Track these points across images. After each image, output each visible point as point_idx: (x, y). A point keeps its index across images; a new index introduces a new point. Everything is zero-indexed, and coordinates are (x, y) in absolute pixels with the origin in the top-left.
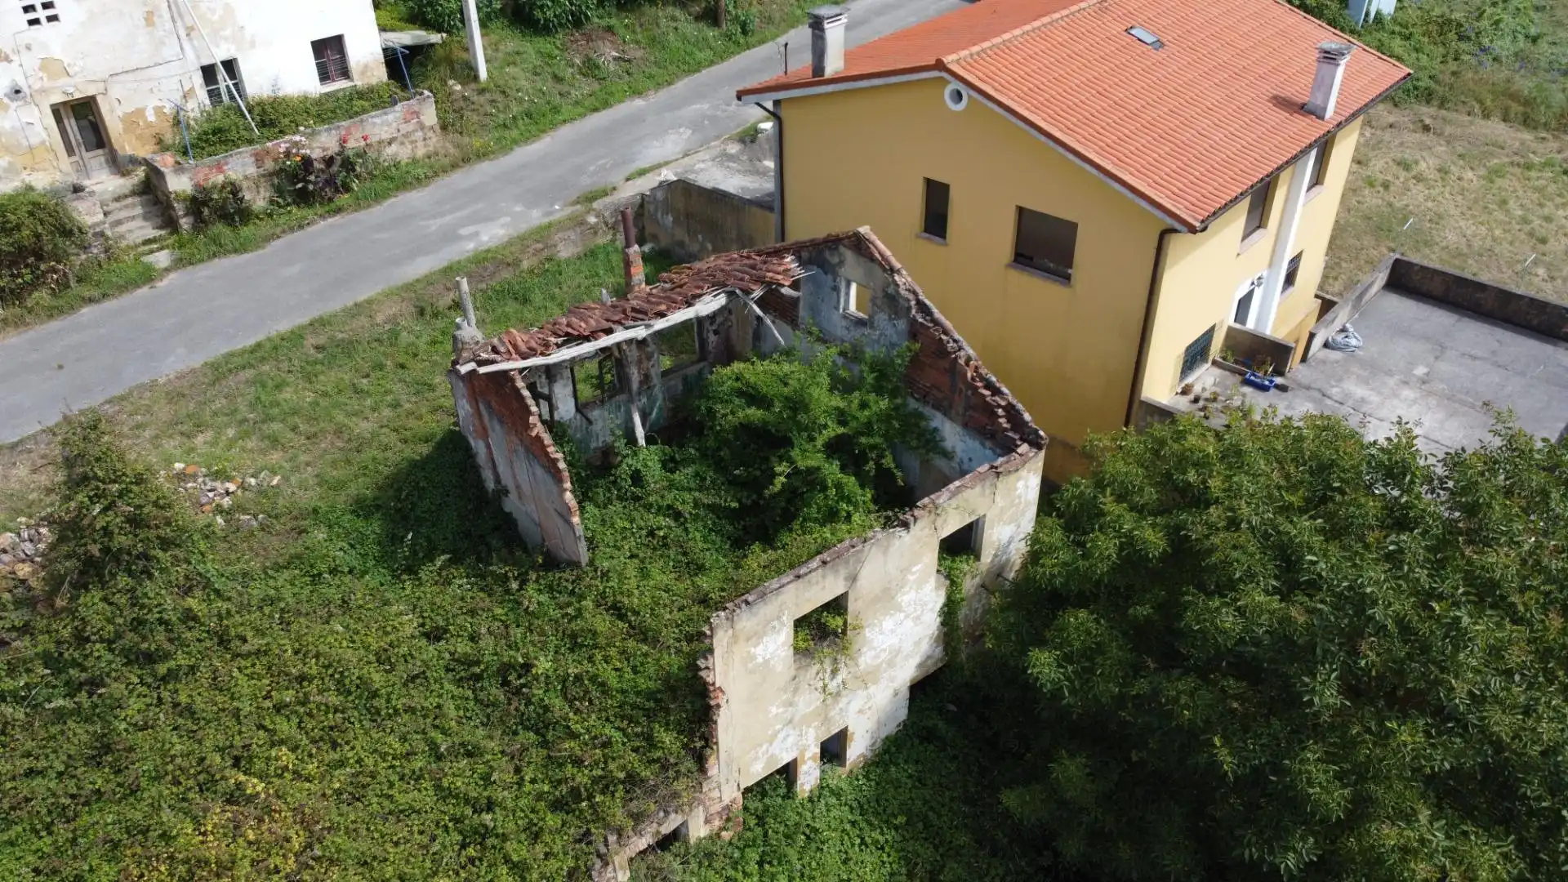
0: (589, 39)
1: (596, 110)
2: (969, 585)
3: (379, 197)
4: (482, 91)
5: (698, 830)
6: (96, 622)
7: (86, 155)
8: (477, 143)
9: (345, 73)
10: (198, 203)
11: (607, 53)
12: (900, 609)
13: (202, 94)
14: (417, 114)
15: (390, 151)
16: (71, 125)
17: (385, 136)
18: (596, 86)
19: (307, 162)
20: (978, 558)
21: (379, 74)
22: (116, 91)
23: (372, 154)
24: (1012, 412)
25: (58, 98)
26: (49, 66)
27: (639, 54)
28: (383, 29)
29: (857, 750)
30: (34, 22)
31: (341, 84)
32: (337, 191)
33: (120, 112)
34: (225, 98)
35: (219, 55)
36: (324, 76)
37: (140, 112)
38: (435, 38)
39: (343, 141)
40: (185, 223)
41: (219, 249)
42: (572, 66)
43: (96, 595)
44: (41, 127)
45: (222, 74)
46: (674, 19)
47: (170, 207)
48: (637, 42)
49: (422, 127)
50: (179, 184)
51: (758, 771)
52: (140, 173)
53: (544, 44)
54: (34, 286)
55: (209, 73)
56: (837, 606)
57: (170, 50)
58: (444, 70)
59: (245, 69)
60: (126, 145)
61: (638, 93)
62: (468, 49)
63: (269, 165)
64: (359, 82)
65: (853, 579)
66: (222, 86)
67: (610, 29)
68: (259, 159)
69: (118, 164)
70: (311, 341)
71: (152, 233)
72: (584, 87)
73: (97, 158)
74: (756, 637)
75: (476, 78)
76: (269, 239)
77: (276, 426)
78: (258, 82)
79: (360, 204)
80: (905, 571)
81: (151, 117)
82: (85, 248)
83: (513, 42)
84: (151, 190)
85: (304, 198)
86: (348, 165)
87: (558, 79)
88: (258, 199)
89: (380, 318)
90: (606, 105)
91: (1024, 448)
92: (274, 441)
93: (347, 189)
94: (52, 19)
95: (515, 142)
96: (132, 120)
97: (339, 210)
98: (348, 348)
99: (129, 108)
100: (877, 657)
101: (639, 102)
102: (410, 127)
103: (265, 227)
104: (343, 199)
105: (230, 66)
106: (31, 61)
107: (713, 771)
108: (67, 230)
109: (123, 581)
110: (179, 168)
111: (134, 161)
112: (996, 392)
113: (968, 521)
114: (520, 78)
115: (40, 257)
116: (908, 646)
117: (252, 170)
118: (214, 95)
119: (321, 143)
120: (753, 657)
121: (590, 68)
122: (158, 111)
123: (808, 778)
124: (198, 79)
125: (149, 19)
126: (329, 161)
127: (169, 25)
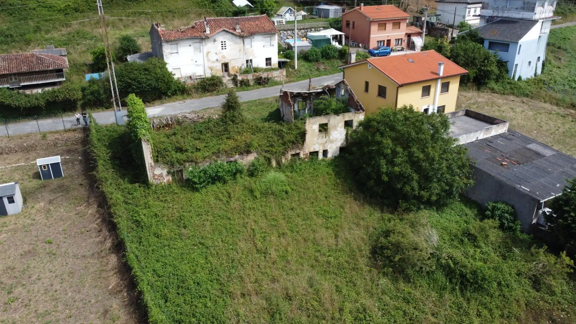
0: (319, 64)
1: (317, 77)
2: (350, 132)
3: (273, 86)
4: (295, 71)
5: (302, 155)
6: (228, 115)
7: (225, 73)
8: (292, 79)
9: (270, 64)
10: (242, 82)
11: (322, 67)
12: (337, 130)
13: (245, 65)
14: (282, 73)
15: (276, 79)
16: (224, 67)
17: (276, 76)
18: (318, 73)
19: (261, 77)
20: (352, 128)
21: (277, 66)
22: (232, 62)
23: (273, 79)
24: (360, 106)
25: (223, 62)
26: (223, 57)
27: (329, 68)
28: (279, 58)
29: (330, 155)
30: (222, 49)
31: (269, 67)
32: (265, 83)
33: (232, 66)
34: (249, 66)
35: (249, 59)
36: (267, 65)
37: (235, 66)
38: (288, 60)
39: (268, 75)
40: (239, 85)
41: (244, 90)
42: (314, 68)
43: (228, 112)
44: (219, 66)
45: (249, 61)
46: (338, 62)
47: (237, 82)
48: (329, 66)
49: (283, 75)
50: (239, 78)
51: (312, 150)
52: (233, 77)
53: (310, 64)
54: (215, 90)
55: (247, 61)
56: (326, 125)
57: (242, 56)
58: (289, 67)
59: (253, 61)
60: (232, 72)
61: (327, 75)
62: (294, 63)
63: (255, 77)
64: (273, 67)
65: (329, 121)
66: (249, 64)
67: (324, 63)
68: (253, 76)
69: (229, 75)
70: (258, 101)
71: (233, 86)
72: (317, 73)
73: (226, 74)
74: (313, 124)
75: (295, 68)
76: (252, 89)
77: (250, 111)
78: (255, 64)
79: (269, 86)
80: (338, 124)
81: (236, 68)
82: (223, 86)
83: (303, 63)
84: (234, 80)
85: (259, 84)
86: (268, 79)
87: (310, 70)
88: (252, 83)
89: (269, 100)
90: (319, 76)
91: (361, 111)
92: (250, 113)
93: (267, 84)
94: (225, 49)
95: (300, 80)
96: (233, 68)
97: (265, 87)
98: (263, 104)
99: (233, 66)
100: (333, 138)
101: (326, 76)
102: (281, 75)
103: (252, 88)
104: (266, 85)
105: (251, 60)
106: (221, 55)
107: (305, 145)
108: (221, 82)
109: (232, 111)
110: (240, 76)
111: (232, 75)
112: (359, 103)
113: (350, 119)
114: (303, 69)
115: (216, 86)
116: (339, 139)
117: (252, 78)
118: (247, 66)
119: (264, 75)
120: (312, 127)
121: (318, 69)
122: (238, 67)
123: (321, 156)
124: (245, 62)
125: (240, 51)
126: (265, 78)
127: (243, 52)
